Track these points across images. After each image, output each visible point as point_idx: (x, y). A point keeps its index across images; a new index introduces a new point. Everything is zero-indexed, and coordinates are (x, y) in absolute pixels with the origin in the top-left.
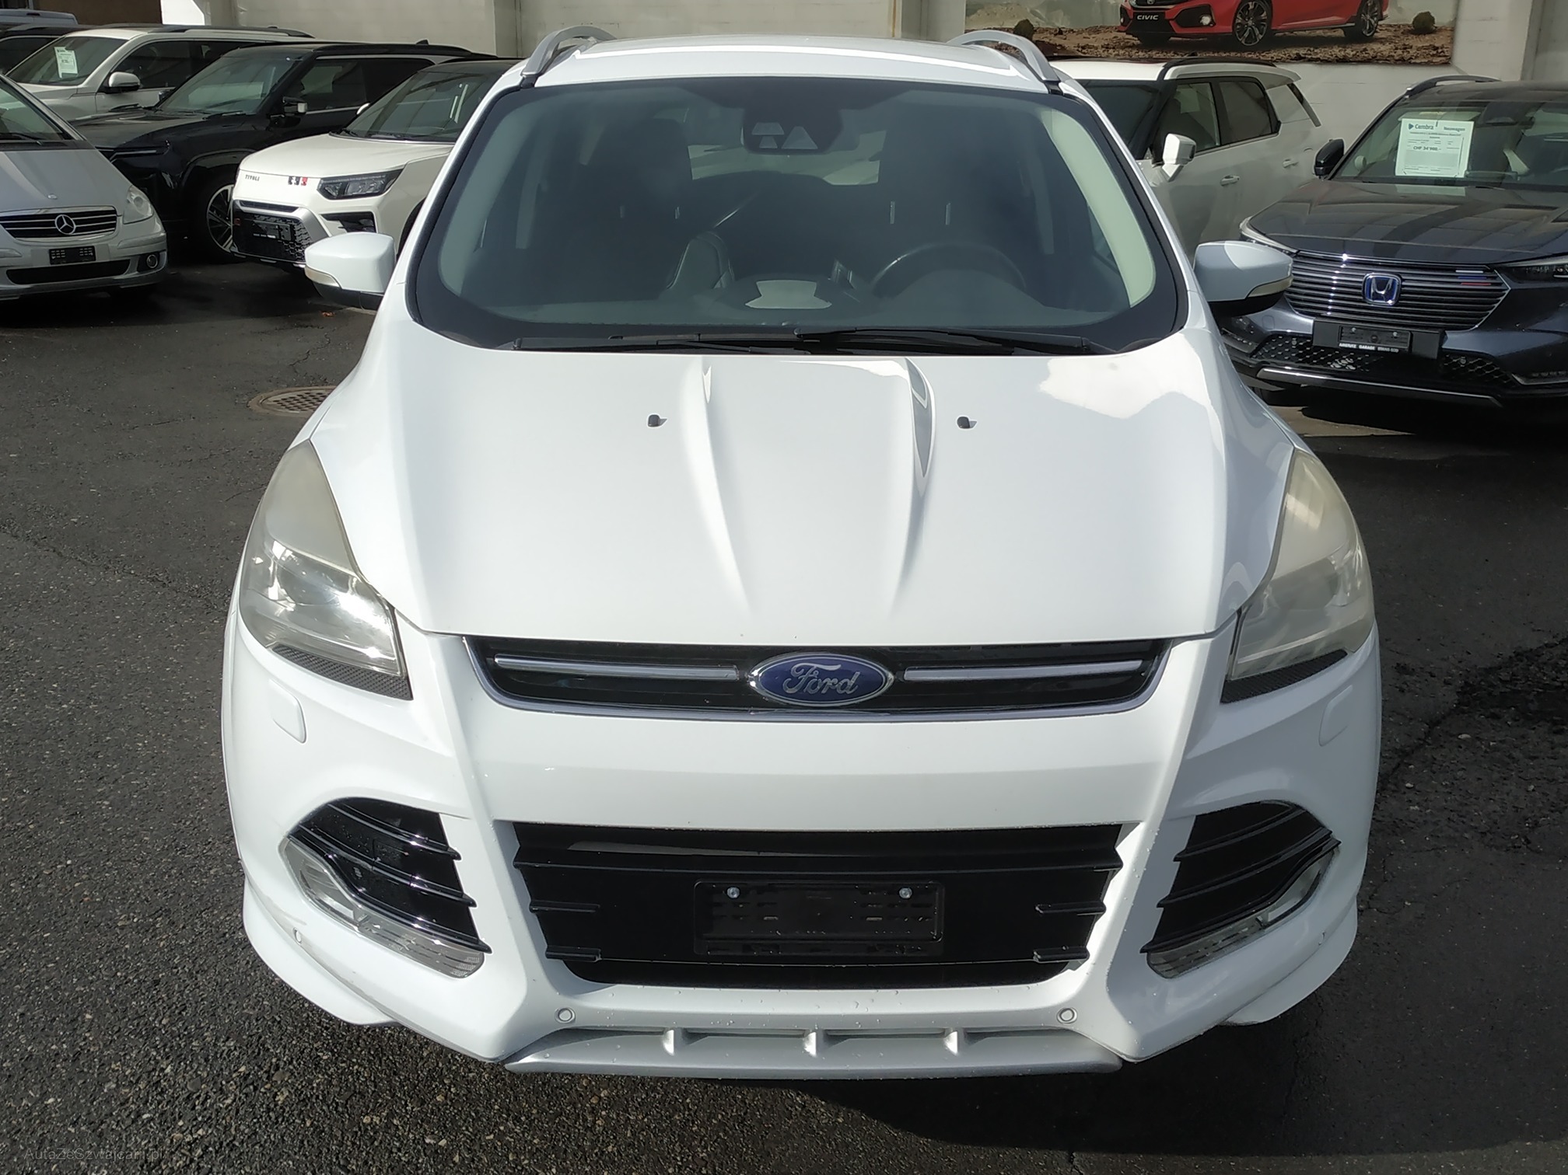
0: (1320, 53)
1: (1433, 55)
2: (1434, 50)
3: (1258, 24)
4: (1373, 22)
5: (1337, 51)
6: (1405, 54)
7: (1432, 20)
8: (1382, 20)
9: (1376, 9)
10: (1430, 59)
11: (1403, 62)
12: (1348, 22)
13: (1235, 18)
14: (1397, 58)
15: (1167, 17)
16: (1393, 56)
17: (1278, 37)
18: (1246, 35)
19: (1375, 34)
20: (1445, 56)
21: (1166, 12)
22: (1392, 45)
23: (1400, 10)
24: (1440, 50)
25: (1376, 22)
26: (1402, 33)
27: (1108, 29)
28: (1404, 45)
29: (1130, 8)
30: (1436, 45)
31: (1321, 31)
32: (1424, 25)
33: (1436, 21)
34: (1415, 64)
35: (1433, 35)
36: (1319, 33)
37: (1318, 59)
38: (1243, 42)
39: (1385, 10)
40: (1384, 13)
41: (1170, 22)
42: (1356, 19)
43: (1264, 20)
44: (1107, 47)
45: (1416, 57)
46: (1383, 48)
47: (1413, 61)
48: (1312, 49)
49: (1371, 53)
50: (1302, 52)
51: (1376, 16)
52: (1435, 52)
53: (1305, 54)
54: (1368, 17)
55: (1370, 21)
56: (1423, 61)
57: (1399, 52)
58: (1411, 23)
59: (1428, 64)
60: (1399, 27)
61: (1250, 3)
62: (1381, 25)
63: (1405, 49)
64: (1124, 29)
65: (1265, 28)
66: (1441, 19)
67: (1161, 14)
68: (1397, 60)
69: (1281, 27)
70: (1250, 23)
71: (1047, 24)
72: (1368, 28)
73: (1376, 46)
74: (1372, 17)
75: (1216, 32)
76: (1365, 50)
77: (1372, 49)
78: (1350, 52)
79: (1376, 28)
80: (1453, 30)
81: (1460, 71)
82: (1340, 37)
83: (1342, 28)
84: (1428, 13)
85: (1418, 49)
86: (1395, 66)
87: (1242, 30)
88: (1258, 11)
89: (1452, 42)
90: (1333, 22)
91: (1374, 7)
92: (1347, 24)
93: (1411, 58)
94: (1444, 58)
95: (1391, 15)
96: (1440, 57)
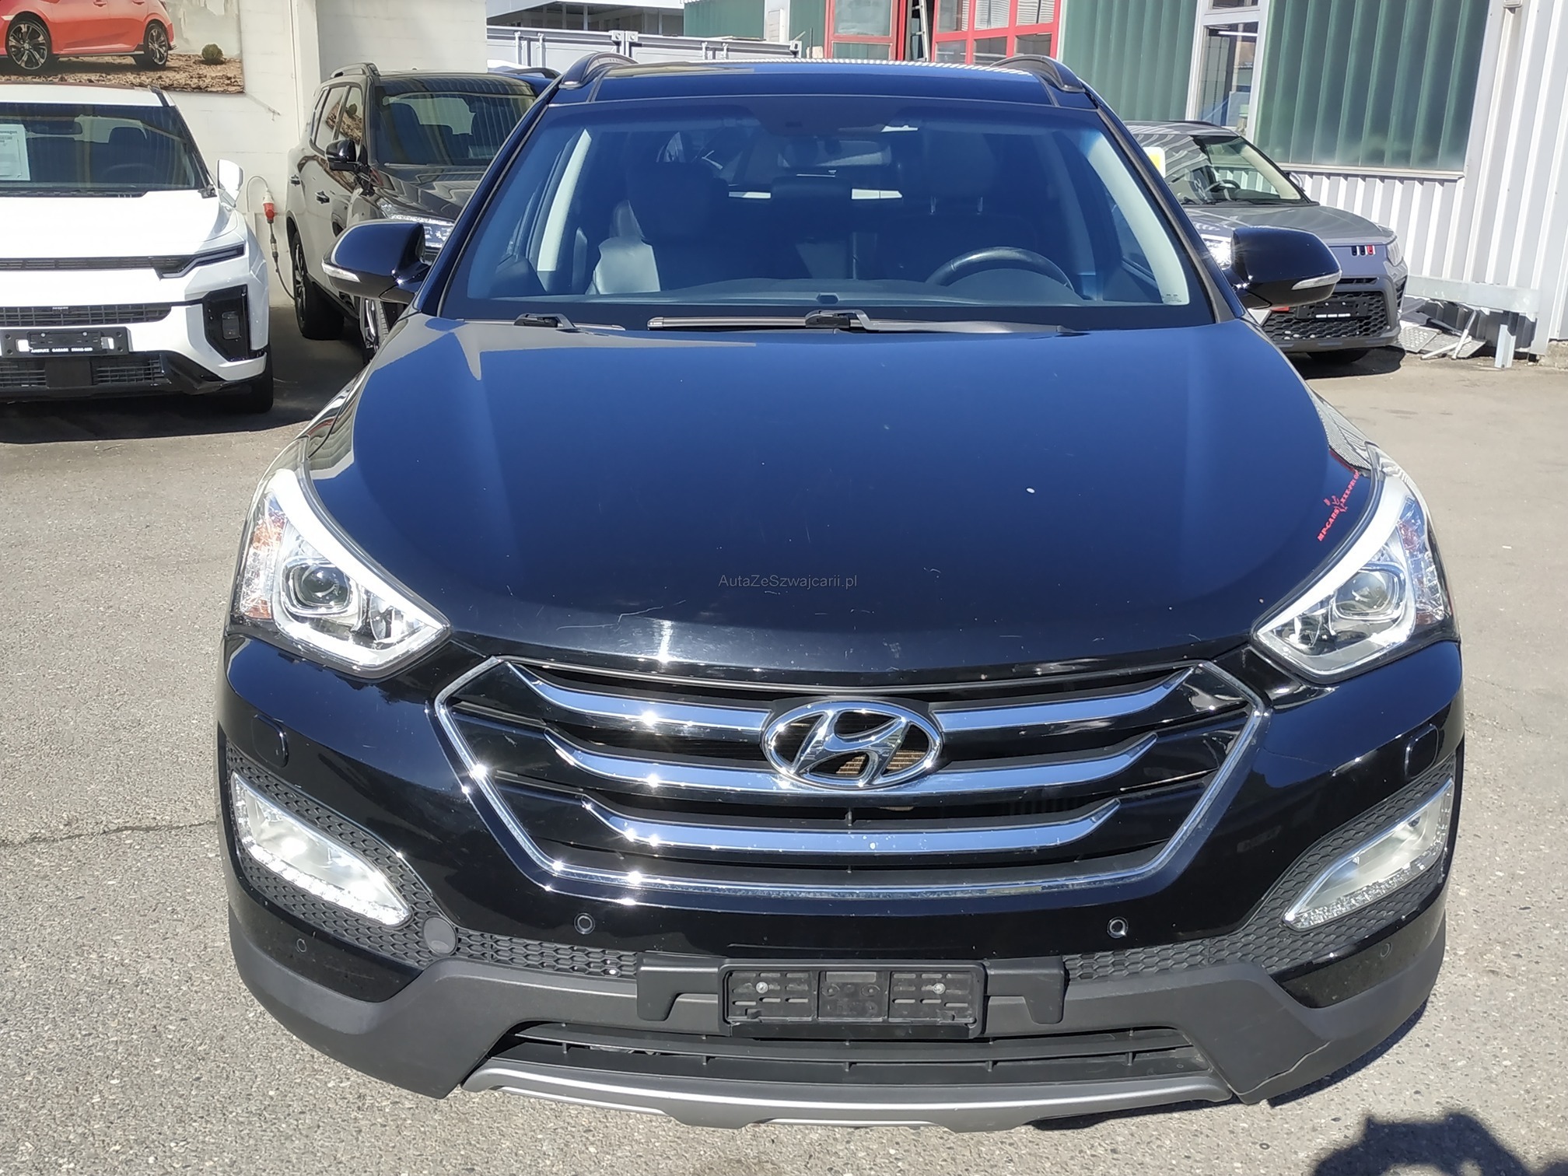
1: (228, 85)
2: (228, 80)
3: (37, 47)
4: (163, 52)
5: (131, 78)
6: (201, 82)
7: (220, 52)
8: (170, 48)
9: (162, 39)
10: (226, 88)
11: (199, 89)
12: (136, 50)
13: (7, 40)
17: (63, 62)
18: (25, 58)
19: (167, 63)
20: (239, 86)
22: (187, 74)
23: (187, 41)
24: (233, 80)
25: (166, 52)
26: (194, 63)
28: (198, 74)
30: (229, 75)
31: (110, 58)
32: (212, 57)
33: (223, 53)
34: (211, 92)
35: (224, 66)
36: (108, 59)
38: (23, 65)
39: (172, 40)
40: (172, 44)
42: (145, 47)
43: (43, 44)
45: (212, 86)
46: (178, 76)
47: (209, 89)
48: (104, 75)
51: (164, 46)
52: (229, 82)
53: (98, 81)
54: (156, 46)
55: (159, 51)
56: (219, 89)
57: (195, 81)
58: (200, 53)
59: (224, 92)
60: (190, 57)
61: (22, 26)
62: (171, 55)
63: (200, 78)
65: (46, 53)
66: (227, 54)
68: (194, 88)
69: (64, 52)
70: (26, 46)
72: (159, 56)
73: (171, 74)
74: (161, 46)
76: (160, 77)
77: (168, 77)
78: (145, 79)
79: (167, 57)
80: (241, 62)
81: (255, 100)
82: (131, 65)
83: (131, 56)
84: (215, 46)
85: (212, 78)
86: (193, 94)
87: (19, 53)
88: (34, 35)
89: (242, 73)
90: (120, 50)
91: (158, 37)
92: (136, 53)
93: (207, 87)
94: (238, 88)
95: (179, 46)
96: (234, 86)
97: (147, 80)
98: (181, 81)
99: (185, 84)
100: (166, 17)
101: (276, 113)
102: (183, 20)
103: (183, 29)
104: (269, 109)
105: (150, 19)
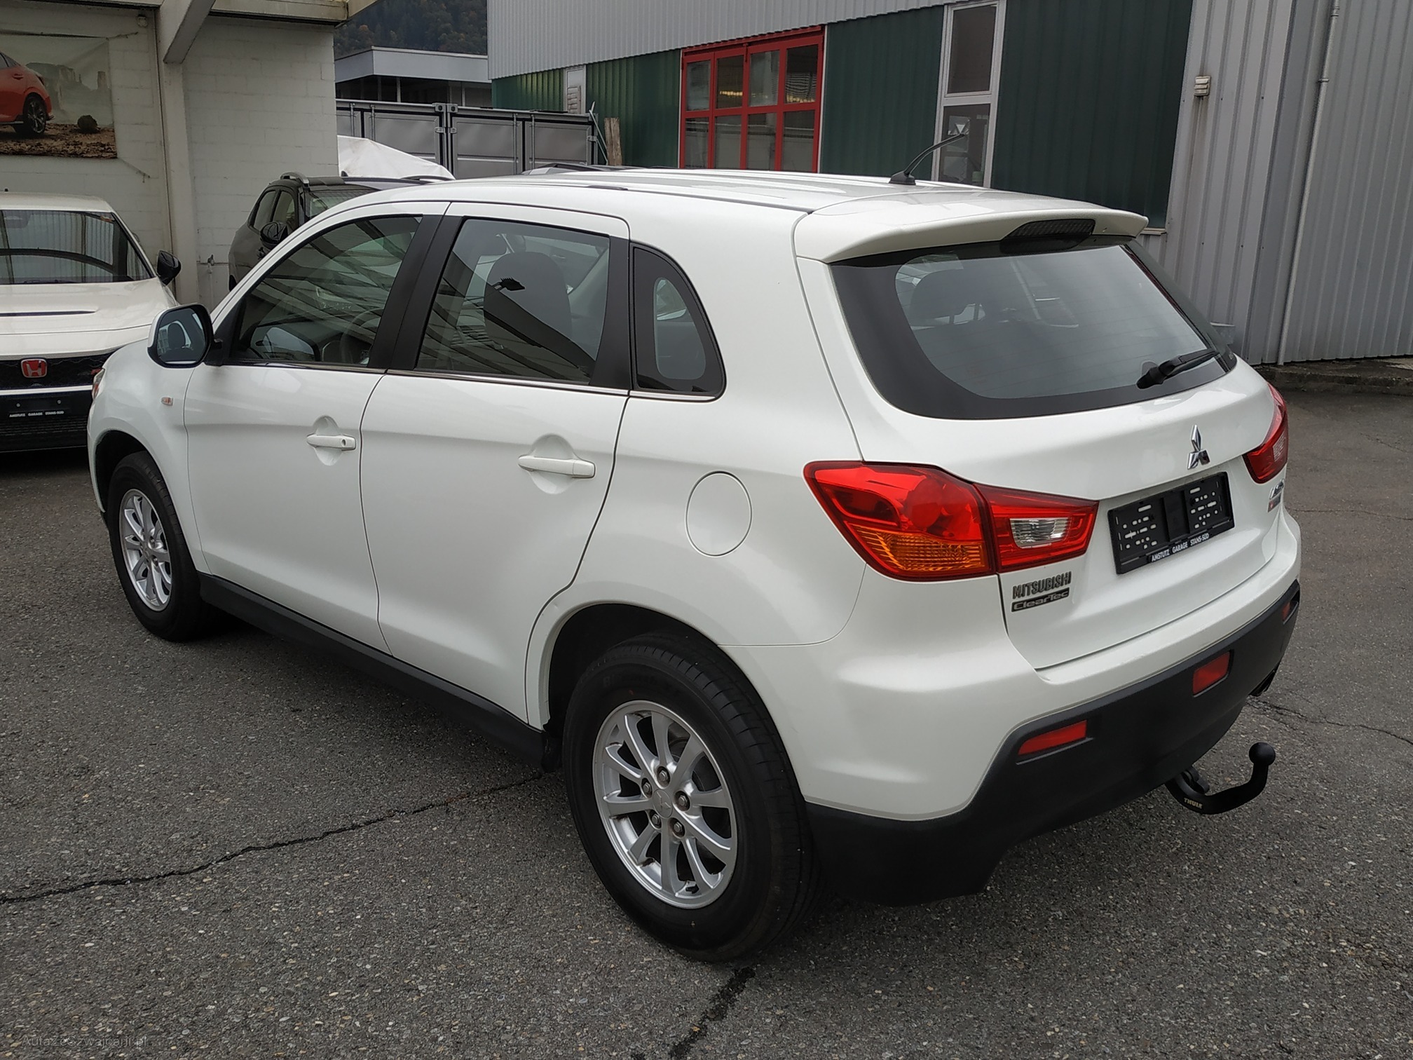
1: (102, 151)
2: (102, 147)
4: (41, 122)
5: (12, 145)
6: (77, 149)
7: (94, 122)
8: (49, 119)
9: (40, 110)
10: (100, 154)
11: (75, 155)
12: (15, 120)
14: (70, 152)
16: (67, 151)
19: (45, 132)
20: (112, 152)
22: (63, 142)
23: (63, 112)
25: (44, 121)
26: (70, 132)
28: (74, 141)
30: (102, 142)
32: (87, 126)
33: (97, 123)
34: (86, 157)
35: (99, 135)
39: (50, 111)
40: (50, 115)
42: (24, 118)
45: (87, 152)
46: (55, 144)
47: (84, 155)
49: (46, 147)
51: (42, 116)
52: (103, 149)
54: (35, 116)
55: (38, 121)
56: (94, 155)
57: (72, 147)
58: (76, 123)
59: (97, 157)
60: (66, 126)
62: (49, 124)
63: (76, 145)
66: (101, 123)
68: (71, 154)
72: (37, 125)
73: (49, 142)
74: (39, 117)
76: (39, 144)
77: (45, 144)
78: (25, 146)
79: (45, 127)
80: (113, 131)
81: (128, 165)
82: (12, 133)
83: (11, 125)
84: (89, 117)
85: (88, 145)
86: (69, 158)
89: (115, 141)
90: (1, 120)
91: (37, 108)
92: (16, 122)
93: (83, 153)
94: (112, 154)
95: (56, 116)
96: (107, 152)
97: (27, 147)
98: (58, 148)
99: (62, 151)
100: (43, 90)
101: (149, 177)
102: (59, 94)
103: (60, 102)
104: (140, 172)
105: (29, 92)
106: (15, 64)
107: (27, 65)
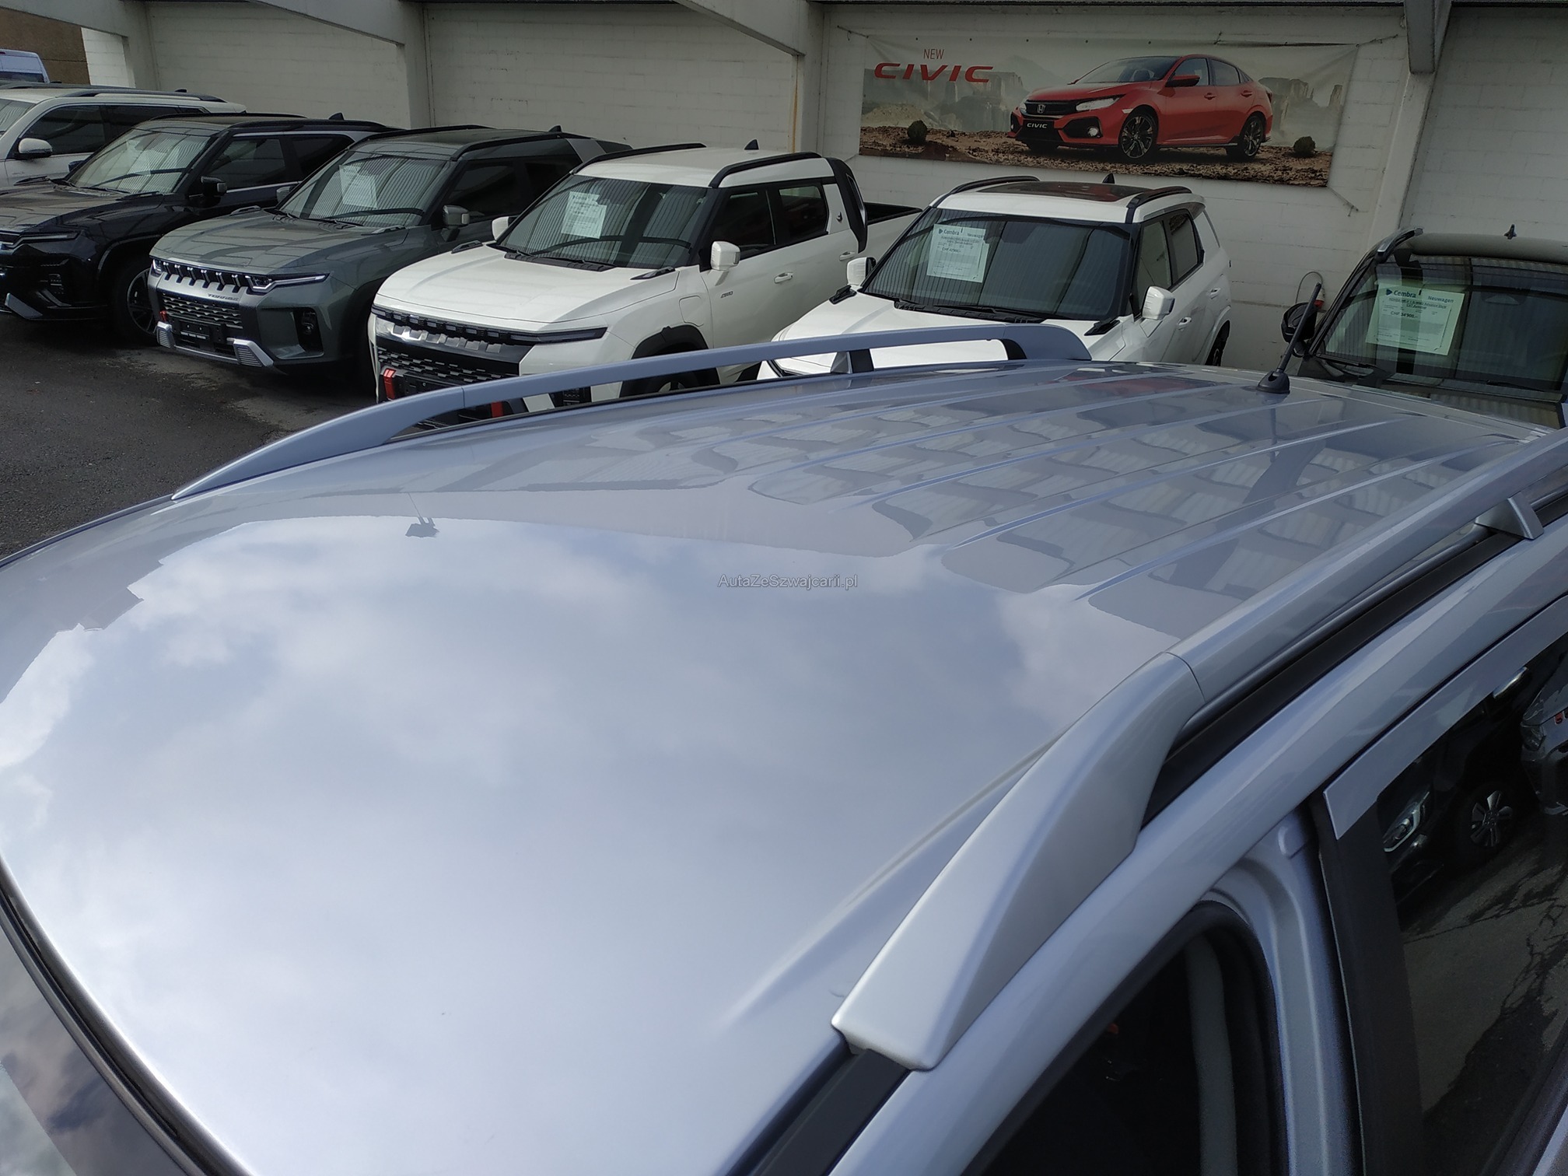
0: (1203, 170)
1: (1311, 178)
2: (1313, 173)
3: (1144, 138)
4: (1255, 143)
5: (1219, 169)
6: (1285, 175)
7: (1313, 144)
8: (1264, 141)
9: (1259, 131)
10: (1309, 181)
11: (1281, 182)
12: (1231, 142)
13: (1122, 131)
14: (1276, 178)
15: (1055, 127)
16: (1273, 177)
17: (1162, 152)
18: (1132, 148)
19: (1257, 155)
20: (1323, 179)
21: (1055, 121)
22: (1273, 166)
23: (1282, 133)
24: (1318, 174)
25: (1259, 143)
26: (1283, 155)
27: (998, 134)
28: (1284, 166)
29: (1020, 115)
30: (1315, 168)
31: (1205, 149)
32: (1304, 149)
33: (1316, 146)
34: (1292, 184)
35: (1313, 159)
36: (1203, 150)
37: (1199, 176)
38: (1129, 155)
39: (1268, 132)
40: (1267, 136)
41: (1059, 131)
42: (1239, 139)
43: (1150, 135)
44: (997, 151)
45: (1295, 179)
46: (1263, 168)
47: (1291, 182)
48: (1195, 165)
49: (1252, 172)
50: (1185, 167)
51: (1259, 138)
52: (1313, 175)
53: (1189, 170)
54: (1251, 138)
55: (1253, 143)
56: (1301, 182)
57: (1280, 173)
58: (1292, 146)
59: (1304, 185)
60: (1280, 150)
61: (1137, 118)
62: (1263, 147)
63: (1284, 170)
64: (1014, 135)
65: (1150, 143)
66: (1320, 146)
67: (1051, 123)
69: (1166, 142)
70: (1136, 137)
71: (940, 126)
72: (1250, 148)
73: (1257, 166)
74: (1255, 139)
75: (1101, 143)
76: (1246, 169)
77: (1253, 169)
78: (1231, 170)
79: (1258, 149)
80: (1331, 156)
81: (1336, 194)
82: (1223, 156)
83: (1224, 147)
84: (1310, 138)
85: (1297, 171)
86: (1274, 186)
87: (1129, 143)
88: (1144, 126)
89: (1329, 167)
90: (1217, 140)
91: (1256, 128)
92: (1230, 144)
93: (1290, 179)
94: (1321, 181)
95: (1273, 138)
96: (1318, 180)
97: (1233, 171)
98: (1264, 173)
99: (1268, 177)
100: (1268, 107)
101: (1357, 210)
102: (1284, 112)
103: (1282, 121)
104: (1348, 204)
105: (1252, 111)
106: (1247, 79)
107: (1259, 81)
